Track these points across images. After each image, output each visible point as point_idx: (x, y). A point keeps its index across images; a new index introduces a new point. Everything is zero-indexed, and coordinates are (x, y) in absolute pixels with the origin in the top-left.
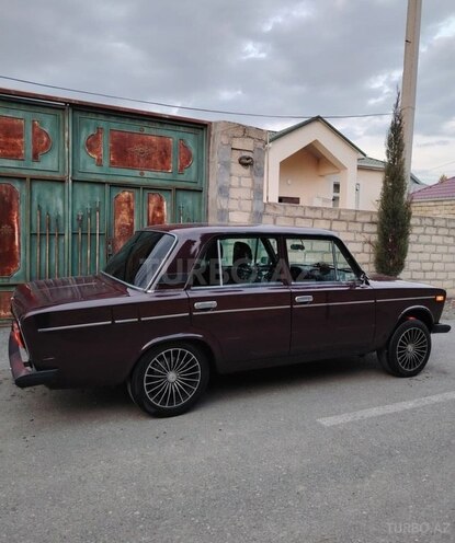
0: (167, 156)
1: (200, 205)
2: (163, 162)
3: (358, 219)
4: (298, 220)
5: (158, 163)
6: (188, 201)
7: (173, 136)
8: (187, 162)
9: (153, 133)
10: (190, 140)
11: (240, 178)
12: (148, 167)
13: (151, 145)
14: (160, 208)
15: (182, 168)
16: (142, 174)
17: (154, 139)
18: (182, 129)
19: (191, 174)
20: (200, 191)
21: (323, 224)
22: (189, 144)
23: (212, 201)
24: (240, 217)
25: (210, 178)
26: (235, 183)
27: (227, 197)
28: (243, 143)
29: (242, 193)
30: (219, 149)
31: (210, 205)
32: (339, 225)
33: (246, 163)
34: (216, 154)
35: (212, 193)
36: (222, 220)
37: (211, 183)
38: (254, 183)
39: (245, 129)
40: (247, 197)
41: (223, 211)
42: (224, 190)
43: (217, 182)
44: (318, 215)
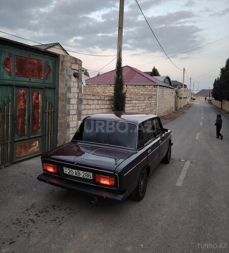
0: (41, 70)
1: (54, 95)
2: (39, 74)
5: (37, 74)
6: (49, 93)
7: (44, 60)
8: (49, 74)
9: (35, 58)
11: (73, 83)
12: (33, 76)
13: (34, 64)
14: (37, 98)
15: (47, 76)
16: (30, 80)
17: (35, 61)
18: (47, 57)
19: (50, 80)
20: (55, 88)
21: (96, 102)
22: (50, 64)
23: (62, 94)
24: (74, 101)
25: (60, 82)
26: (72, 85)
27: (70, 92)
28: (75, 67)
29: (74, 90)
30: (67, 70)
31: (60, 95)
32: (100, 102)
33: (76, 75)
34: (65, 71)
35: (62, 90)
36: (69, 103)
37: (61, 84)
38: (78, 85)
39: (76, 59)
40: (76, 92)
41: (69, 99)
42: (69, 89)
43: (66, 85)
44: (95, 98)
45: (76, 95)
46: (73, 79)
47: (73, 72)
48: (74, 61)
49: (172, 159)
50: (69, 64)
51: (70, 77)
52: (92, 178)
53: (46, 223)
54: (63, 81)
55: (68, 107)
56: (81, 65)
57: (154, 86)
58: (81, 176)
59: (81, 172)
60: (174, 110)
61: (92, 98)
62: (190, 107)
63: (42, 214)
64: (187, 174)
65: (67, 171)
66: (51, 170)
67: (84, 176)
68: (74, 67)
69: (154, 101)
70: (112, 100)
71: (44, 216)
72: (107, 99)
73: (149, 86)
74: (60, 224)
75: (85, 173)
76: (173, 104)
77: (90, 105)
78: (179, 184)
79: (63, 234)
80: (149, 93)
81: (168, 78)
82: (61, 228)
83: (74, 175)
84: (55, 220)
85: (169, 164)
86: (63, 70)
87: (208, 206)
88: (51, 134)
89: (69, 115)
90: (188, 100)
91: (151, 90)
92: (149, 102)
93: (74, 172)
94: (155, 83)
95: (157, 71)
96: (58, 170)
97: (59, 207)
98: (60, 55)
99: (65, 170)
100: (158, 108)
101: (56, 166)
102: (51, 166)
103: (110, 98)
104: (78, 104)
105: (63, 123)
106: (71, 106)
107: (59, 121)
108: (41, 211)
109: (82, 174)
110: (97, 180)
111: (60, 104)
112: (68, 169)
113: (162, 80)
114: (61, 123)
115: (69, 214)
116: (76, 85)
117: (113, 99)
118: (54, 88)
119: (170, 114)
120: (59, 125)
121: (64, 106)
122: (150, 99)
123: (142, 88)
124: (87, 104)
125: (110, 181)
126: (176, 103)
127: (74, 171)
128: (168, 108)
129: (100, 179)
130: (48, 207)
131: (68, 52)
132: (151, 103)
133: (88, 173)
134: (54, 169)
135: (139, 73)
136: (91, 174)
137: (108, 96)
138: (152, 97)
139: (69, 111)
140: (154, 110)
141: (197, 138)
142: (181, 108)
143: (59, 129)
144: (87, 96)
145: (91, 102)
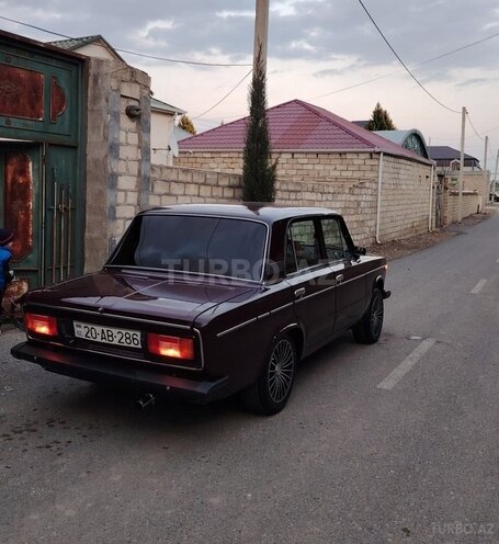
0: (38, 99)
1: (75, 165)
2: (33, 108)
3: (220, 183)
4: (173, 185)
5: (28, 108)
6: (62, 160)
7: (45, 72)
8: (60, 108)
9: (23, 67)
10: (64, 80)
12: (16, 113)
13: (19, 81)
15: (54, 114)
16: (8, 122)
17: (23, 74)
18: (54, 63)
19: (63, 124)
20: (76, 148)
21: (192, 189)
22: (63, 83)
23: (96, 162)
24: (127, 182)
25: (89, 132)
26: (122, 139)
27: (117, 157)
28: (131, 90)
29: (129, 152)
30: (108, 96)
31: (90, 166)
32: (205, 191)
33: (132, 114)
34: (103, 100)
35: (94, 150)
36: (113, 186)
37: (93, 137)
38: (140, 140)
39: (133, 71)
40: (134, 158)
41: (114, 177)
42: (114, 149)
43: (106, 138)
44: (189, 179)
45: (134, 168)
46: (126, 122)
47: (124, 104)
48: (127, 76)
49: (388, 335)
50: (114, 84)
51: (116, 116)
52: (139, 346)
53: (25, 450)
54: (99, 127)
55: (110, 197)
56: (147, 87)
57: (371, 154)
58: (115, 342)
59: (115, 331)
60: (432, 225)
61: (182, 177)
62: (484, 219)
63: (20, 436)
64: (416, 366)
65: (81, 330)
66: (43, 329)
67: (124, 340)
68: (127, 90)
69: (370, 198)
70: (239, 187)
71: (22, 438)
72: (225, 182)
73: (355, 156)
74: (59, 455)
75: (124, 332)
76: (428, 209)
77: (176, 196)
78: (387, 384)
79: (62, 471)
80: (357, 175)
81: (417, 136)
82: (60, 460)
83: (99, 339)
84: (48, 447)
85: (375, 344)
86: (96, 99)
87: (446, 428)
88: (65, 268)
89: (115, 219)
90: (480, 200)
91: (363, 167)
92: (353, 198)
93: (97, 333)
94: (373, 146)
95: (386, 117)
96: (59, 329)
97: (63, 423)
98: (89, 58)
99: (76, 329)
100: (382, 218)
101: (55, 320)
102: (44, 320)
103: (234, 182)
104: (139, 192)
105: (96, 239)
106: (121, 196)
107: (87, 234)
108: (18, 430)
109: (117, 336)
110: (152, 348)
111: (92, 188)
112: (83, 325)
113: (399, 140)
114: (91, 239)
115: (85, 436)
116: (133, 138)
117: (243, 184)
118: (74, 146)
119: (419, 237)
120: (86, 244)
121: (101, 194)
122: (356, 191)
123: (336, 160)
124: (166, 194)
125: (181, 349)
126: (439, 207)
127: (99, 329)
128: (416, 218)
129: (158, 345)
130: (36, 423)
131: (119, 53)
132: (359, 203)
133: (131, 333)
134: (50, 327)
135: (329, 121)
136: (139, 334)
137: (227, 175)
138: (361, 185)
139: (113, 209)
140: (372, 223)
141: (476, 290)
142: (454, 223)
143: (87, 255)
144: (166, 172)
145: (177, 189)
